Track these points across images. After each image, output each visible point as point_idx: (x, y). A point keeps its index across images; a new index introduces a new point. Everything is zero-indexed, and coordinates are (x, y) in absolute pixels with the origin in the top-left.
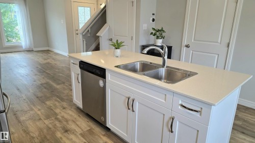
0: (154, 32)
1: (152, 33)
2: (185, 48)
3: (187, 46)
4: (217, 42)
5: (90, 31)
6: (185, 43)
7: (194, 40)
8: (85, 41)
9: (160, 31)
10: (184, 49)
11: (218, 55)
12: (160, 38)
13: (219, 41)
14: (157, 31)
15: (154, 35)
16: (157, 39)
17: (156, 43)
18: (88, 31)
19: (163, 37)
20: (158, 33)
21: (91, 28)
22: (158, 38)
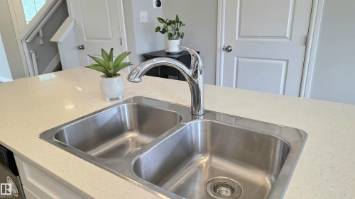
0: (162, 26)
1: (158, 29)
2: (223, 53)
3: (228, 49)
4: (285, 37)
5: (41, 34)
6: (222, 43)
7: (239, 36)
8: (33, 55)
9: (174, 22)
10: (222, 55)
11: (288, 61)
12: (175, 37)
13: (288, 35)
14: (169, 24)
15: (163, 32)
16: (170, 39)
17: (168, 48)
18: (38, 34)
19: (181, 36)
20: (171, 27)
21: (43, 28)
22: (170, 36)
